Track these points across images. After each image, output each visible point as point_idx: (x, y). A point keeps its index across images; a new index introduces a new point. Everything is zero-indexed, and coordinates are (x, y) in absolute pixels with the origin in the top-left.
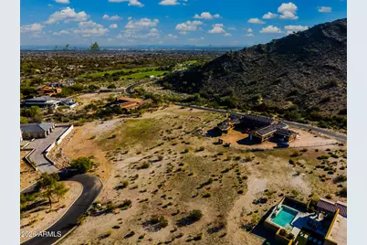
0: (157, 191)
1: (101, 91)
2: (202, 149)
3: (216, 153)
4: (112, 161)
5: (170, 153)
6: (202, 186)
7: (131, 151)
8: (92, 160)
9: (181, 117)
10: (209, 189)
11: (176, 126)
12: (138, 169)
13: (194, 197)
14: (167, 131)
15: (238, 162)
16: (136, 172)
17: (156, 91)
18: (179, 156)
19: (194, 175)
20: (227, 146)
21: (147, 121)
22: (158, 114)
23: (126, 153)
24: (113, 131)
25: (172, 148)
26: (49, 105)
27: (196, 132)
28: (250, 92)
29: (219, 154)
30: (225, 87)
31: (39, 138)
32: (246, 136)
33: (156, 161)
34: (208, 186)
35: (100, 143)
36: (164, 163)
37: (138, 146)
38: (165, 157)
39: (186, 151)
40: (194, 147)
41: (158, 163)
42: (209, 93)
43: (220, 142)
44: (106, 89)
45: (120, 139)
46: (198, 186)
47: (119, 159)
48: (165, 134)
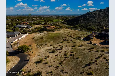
0: (58, 66)
1: (42, 24)
2: (82, 45)
3: (89, 48)
4: (38, 48)
5: (66, 46)
6: (86, 66)
7: (48, 44)
8: (30, 47)
9: (71, 33)
10: (90, 68)
11: (69, 36)
12: (50, 53)
13: (81, 73)
14: (65, 37)
15: (104, 53)
16: (48, 54)
17: (61, 25)
18: (71, 48)
19: (80, 59)
20: (94, 45)
21: (57, 33)
22: (62, 31)
23: (46, 45)
24: (43, 36)
25: (67, 44)
26: (23, 27)
27: (78, 38)
28: (99, 25)
29: (92, 48)
30: (88, 23)
31: (13, 37)
32: (103, 41)
33: (59, 49)
34: (90, 66)
35: (36, 40)
36: (63, 51)
37: (52, 43)
38: (64, 48)
39: (74, 46)
40: (78, 44)
41: (60, 51)
42: (82, 25)
43: (91, 43)
44: (44, 24)
45: (44, 39)
46: (83, 66)
47: (42, 47)
48: (64, 38)
